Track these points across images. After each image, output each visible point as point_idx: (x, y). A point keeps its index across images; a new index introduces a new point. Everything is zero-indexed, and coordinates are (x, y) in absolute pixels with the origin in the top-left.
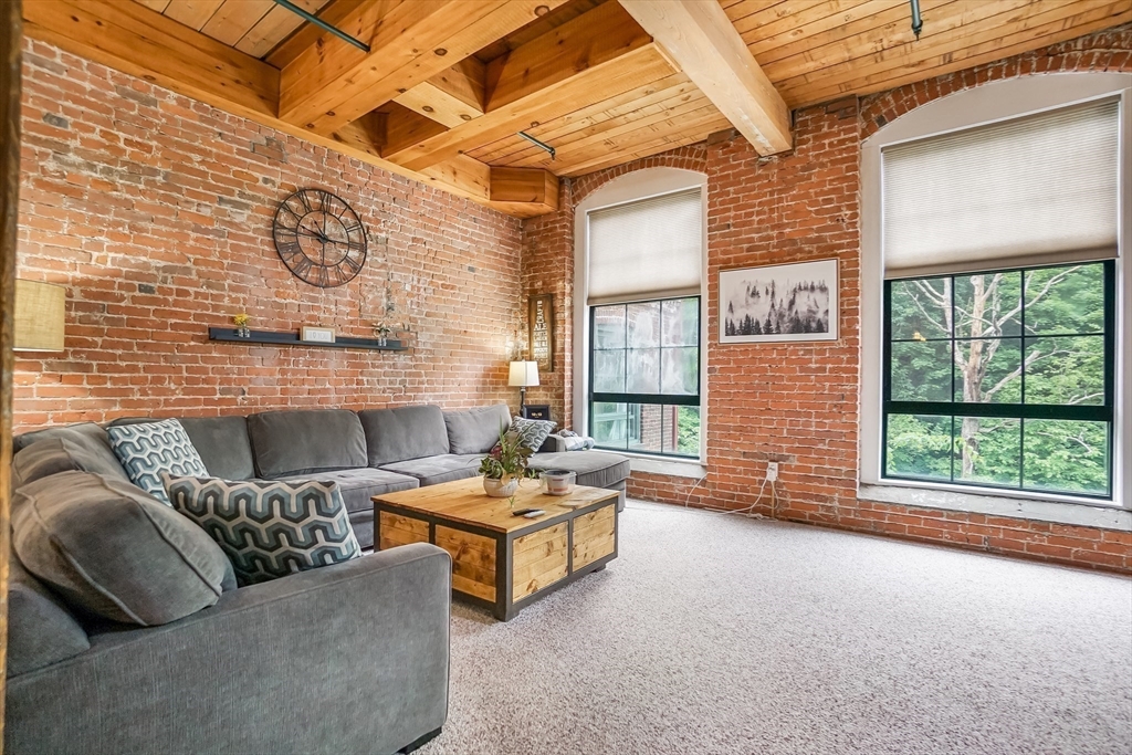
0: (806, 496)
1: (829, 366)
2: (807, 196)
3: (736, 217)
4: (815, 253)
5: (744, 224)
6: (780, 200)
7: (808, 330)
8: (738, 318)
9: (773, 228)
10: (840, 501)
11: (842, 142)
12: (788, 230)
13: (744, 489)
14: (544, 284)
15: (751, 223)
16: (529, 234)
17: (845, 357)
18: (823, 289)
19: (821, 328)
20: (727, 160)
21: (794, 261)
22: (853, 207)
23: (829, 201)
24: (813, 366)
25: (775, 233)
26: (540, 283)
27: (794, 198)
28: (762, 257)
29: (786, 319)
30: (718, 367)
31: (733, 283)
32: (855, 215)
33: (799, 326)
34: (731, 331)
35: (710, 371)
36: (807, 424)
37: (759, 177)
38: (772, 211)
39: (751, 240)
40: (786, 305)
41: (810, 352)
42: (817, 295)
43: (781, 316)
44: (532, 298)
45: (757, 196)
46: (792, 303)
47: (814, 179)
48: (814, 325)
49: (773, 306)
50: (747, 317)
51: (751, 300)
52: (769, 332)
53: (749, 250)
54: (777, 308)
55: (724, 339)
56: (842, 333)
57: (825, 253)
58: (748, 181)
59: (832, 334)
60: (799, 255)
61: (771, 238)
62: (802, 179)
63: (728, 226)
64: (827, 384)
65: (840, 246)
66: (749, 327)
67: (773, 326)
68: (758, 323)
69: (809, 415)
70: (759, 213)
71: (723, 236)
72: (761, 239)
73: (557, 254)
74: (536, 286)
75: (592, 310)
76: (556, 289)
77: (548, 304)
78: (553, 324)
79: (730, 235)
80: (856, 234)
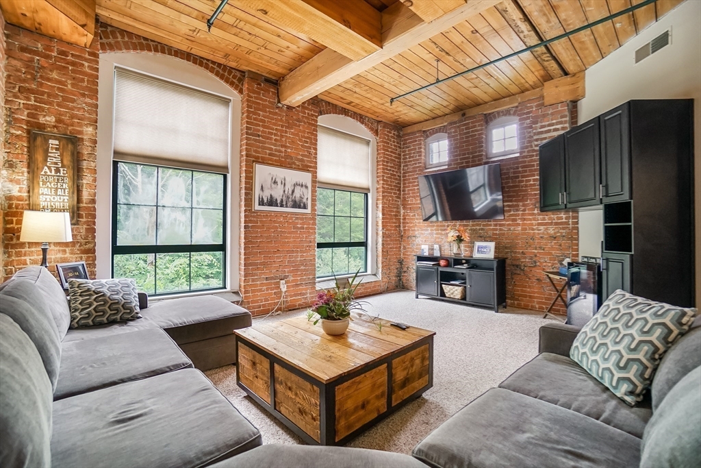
0: (295, 295)
1: (305, 226)
2: (297, 135)
3: (263, 132)
4: (301, 167)
5: (267, 138)
6: (286, 132)
7: (299, 207)
8: (266, 195)
9: (282, 146)
10: (310, 293)
11: (312, 115)
12: (289, 150)
14: (59, 121)
15: (271, 139)
17: (311, 222)
18: (307, 187)
19: (305, 207)
20: (259, 94)
21: (291, 168)
22: (316, 149)
23: (307, 142)
24: (299, 226)
25: (283, 149)
26: (50, 119)
27: (293, 134)
28: (276, 161)
29: (290, 200)
30: (250, 225)
31: (263, 173)
32: (316, 154)
33: (296, 205)
34: (261, 203)
35: (245, 227)
36: (296, 257)
37: (276, 114)
38: (282, 136)
39: (271, 149)
40: (290, 192)
41: (297, 218)
42: (304, 189)
43: (288, 198)
44: (35, 135)
45: (275, 124)
46: (293, 192)
47: (301, 128)
48: (302, 205)
49: (284, 191)
50: (271, 195)
51: (273, 185)
52: (282, 206)
53: (270, 154)
54: (286, 192)
55: (257, 207)
56: (312, 210)
57: (305, 168)
58: (270, 113)
59: (309, 211)
60: (294, 166)
61: (281, 152)
62: (296, 125)
63: (259, 136)
64: (305, 235)
65: (311, 167)
66: (272, 202)
67: (284, 203)
68: (276, 200)
70: (275, 135)
71: (255, 140)
72: (276, 150)
74: (42, 120)
75: (115, 164)
76: (81, 132)
77: (70, 146)
78: (77, 172)
79: (259, 141)
80: (316, 163)
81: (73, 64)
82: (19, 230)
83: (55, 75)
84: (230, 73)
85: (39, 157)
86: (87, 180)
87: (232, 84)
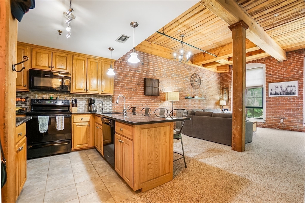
0: (290, 125)
1: (295, 101)
2: (290, 68)
3: (272, 73)
4: (292, 79)
5: (275, 74)
6: (283, 70)
7: (290, 94)
8: (273, 92)
9: (282, 75)
10: (299, 126)
11: (300, 58)
12: (285, 75)
13: (274, 124)
14: (226, 86)
15: (276, 74)
16: (222, 76)
17: (300, 99)
18: (294, 86)
19: (294, 94)
20: (270, 62)
22: (302, 70)
23: (296, 69)
24: (292, 101)
25: (282, 76)
26: (225, 86)
27: (287, 69)
28: (279, 80)
29: (285, 92)
30: (268, 101)
31: (272, 86)
32: (302, 72)
33: (288, 93)
34: (272, 94)
35: (266, 102)
36: (291, 112)
37: (278, 65)
38: (282, 72)
39: (276, 77)
40: (285, 89)
41: (291, 98)
42: (293, 88)
43: (284, 91)
44: (223, 88)
45: (278, 69)
46: (286, 89)
47: (292, 65)
48: (292, 93)
49: (282, 90)
50: (275, 92)
51: (276, 89)
52: (281, 94)
53: (276, 79)
54: (283, 90)
55: (270, 96)
56: (299, 94)
57: (295, 79)
58: (275, 66)
59: (297, 95)
60: (288, 80)
61: (281, 77)
62: (289, 65)
63: (271, 75)
64: (295, 104)
65: (299, 78)
66: (276, 94)
67: (282, 93)
68: (278, 93)
69: (291, 110)
70: (278, 72)
71: (270, 76)
72: (279, 77)
73: (229, 80)
74: (224, 86)
76: (228, 87)
77: (227, 90)
78: (228, 93)
79: (271, 76)
80: (303, 76)
81: (227, 75)
83: (225, 78)
84: (261, 60)
85: (223, 92)
86: (229, 95)
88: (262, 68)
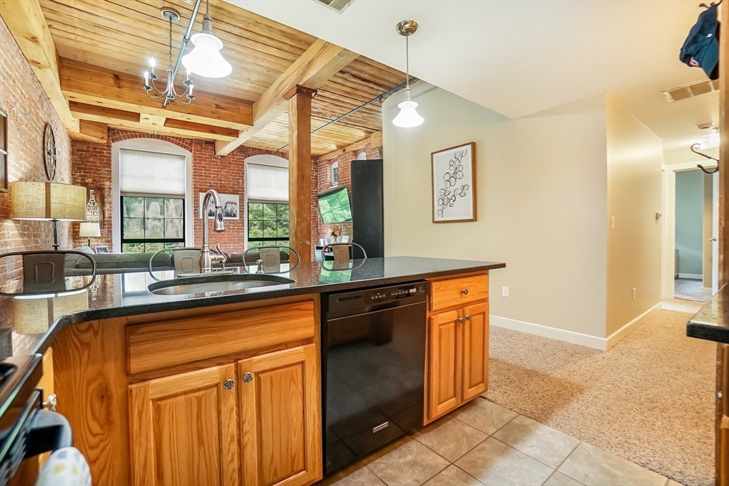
1: (236, 228)
2: (229, 172)
3: (205, 173)
4: (232, 192)
5: (208, 177)
6: (221, 172)
7: (231, 216)
9: (218, 180)
11: (240, 159)
12: (223, 182)
14: (94, 180)
15: (210, 177)
16: (78, 150)
17: (241, 225)
18: (235, 204)
19: (235, 216)
20: (202, 151)
21: (225, 193)
22: (243, 180)
23: (236, 176)
24: (232, 227)
25: (219, 182)
26: (90, 180)
27: (225, 172)
29: (224, 212)
30: (198, 227)
32: (243, 182)
33: (228, 215)
35: (194, 229)
36: (230, 246)
37: (213, 161)
38: (218, 174)
39: (211, 183)
40: (224, 207)
41: (229, 223)
42: (233, 205)
45: (213, 168)
46: (226, 207)
47: (232, 168)
50: (210, 210)
51: (212, 204)
53: (210, 186)
56: (240, 217)
57: (235, 192)
58: (209, 161)
59: (238, 218)
60: (227, 191)
61: (217, 184)
62: (228, 166)
63: (202, 176)
64: (236, 233)
65: (239, 191)
66: (211, 214)
69: (230, 243)
70: (213, 174)
71: (200, 179)
72: (214, 183)
73: (104, 167)
74: (87, 181)
75: (122, 198)
76: (104, 185)
77: (99, 192)
78: (103, 204)
79: (203, 179)
80: (243, 188)
81: (99, 152)
82: (79, 232)
83: (91, 159)
84: (183, 141)
86: (107, 207)
87: (185, 147)
88: (183, 157)
